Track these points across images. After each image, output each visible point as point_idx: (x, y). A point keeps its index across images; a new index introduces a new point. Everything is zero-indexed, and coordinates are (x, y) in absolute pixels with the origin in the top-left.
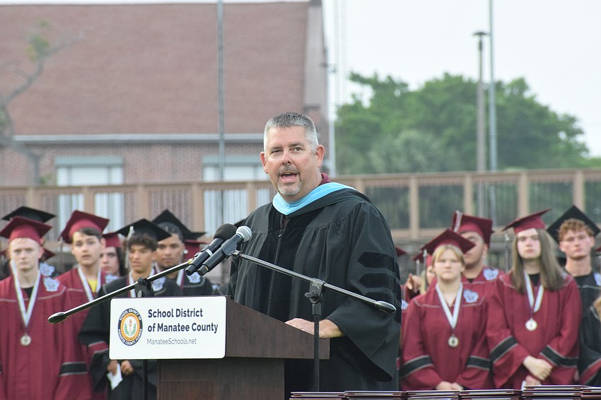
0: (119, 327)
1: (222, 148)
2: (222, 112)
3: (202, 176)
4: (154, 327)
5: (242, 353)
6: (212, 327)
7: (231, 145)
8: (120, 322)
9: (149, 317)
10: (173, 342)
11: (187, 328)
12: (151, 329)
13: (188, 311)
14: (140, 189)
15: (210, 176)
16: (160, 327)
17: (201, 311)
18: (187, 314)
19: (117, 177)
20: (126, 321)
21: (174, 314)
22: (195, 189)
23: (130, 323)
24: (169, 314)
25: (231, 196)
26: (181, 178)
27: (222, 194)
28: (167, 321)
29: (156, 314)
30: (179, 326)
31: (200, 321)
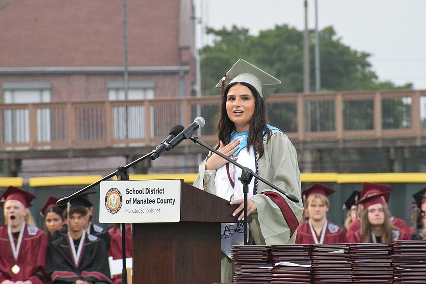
0: (106, 201)
1: (126, 77)
2: (126, 52)
3: (107, 97)
4: (130, 201)
5: (192, 219)
6: (171, 201)
7: (132, 74)
8: (106, 197)
9: (127, 193)
10: (144, 211)
11: (154, 201)
12: (128, 202)
13: (154, 190)
14: (69, 106)
15: (112, 96)
16: (135, 201)
17: (163, 190)
18: (153, 191)
19: (46, 98)
20: (111, 197)
21: (145, 192)
22: (107, 106)
23: (114, 198)
24: (141, 192)
25: (134, 111)
26: (92, 98)
27: (127, 109)
28: (139, 197)
29: (131, 192)
30: (148, 200)
31: (163, 197)
